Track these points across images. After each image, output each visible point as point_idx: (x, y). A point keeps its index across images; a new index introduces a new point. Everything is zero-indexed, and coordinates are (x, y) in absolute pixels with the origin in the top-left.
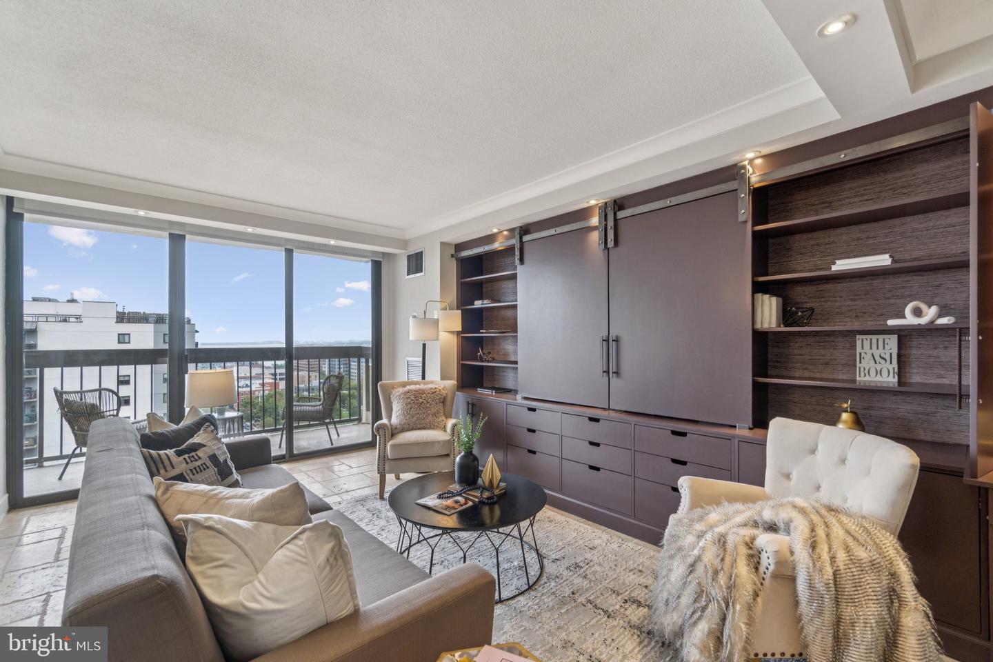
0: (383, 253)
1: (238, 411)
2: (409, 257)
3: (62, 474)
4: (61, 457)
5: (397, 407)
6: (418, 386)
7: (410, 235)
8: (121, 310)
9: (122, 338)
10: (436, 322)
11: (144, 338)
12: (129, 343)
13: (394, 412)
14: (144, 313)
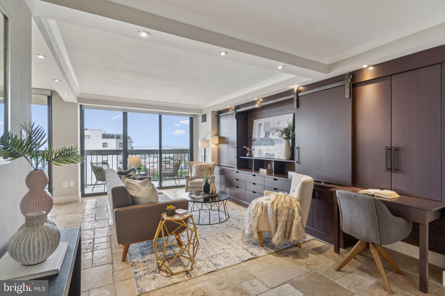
0: (194, 115)
1: (145, 172)
2: (202, 116)
3: (93, 190)
4: (92, 185)
5: (194, 170)
6: (201, 164)
7: (202, 108)
8: (104, 133)
9: (104, 145)
10: (208, 141)
11: (113, 145)
12: (107, 147)
13: (193, 172)
14: (112, 134)
